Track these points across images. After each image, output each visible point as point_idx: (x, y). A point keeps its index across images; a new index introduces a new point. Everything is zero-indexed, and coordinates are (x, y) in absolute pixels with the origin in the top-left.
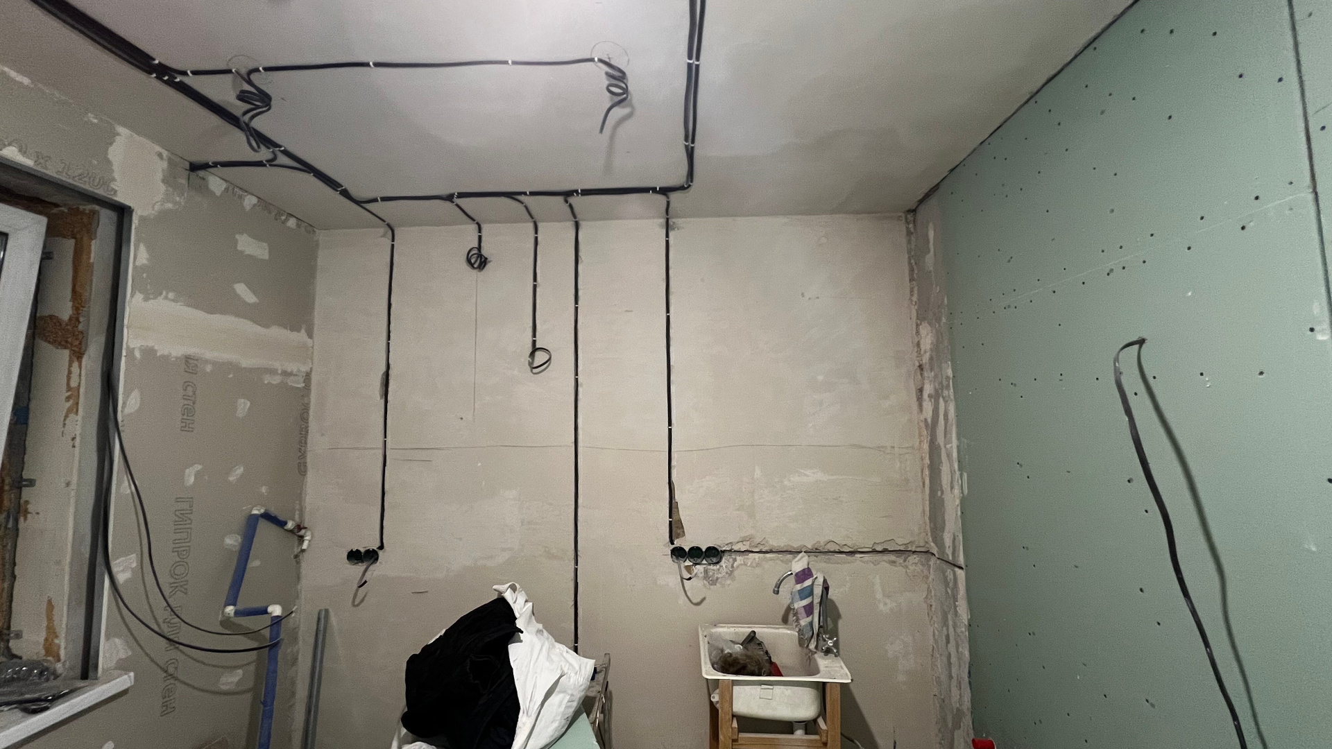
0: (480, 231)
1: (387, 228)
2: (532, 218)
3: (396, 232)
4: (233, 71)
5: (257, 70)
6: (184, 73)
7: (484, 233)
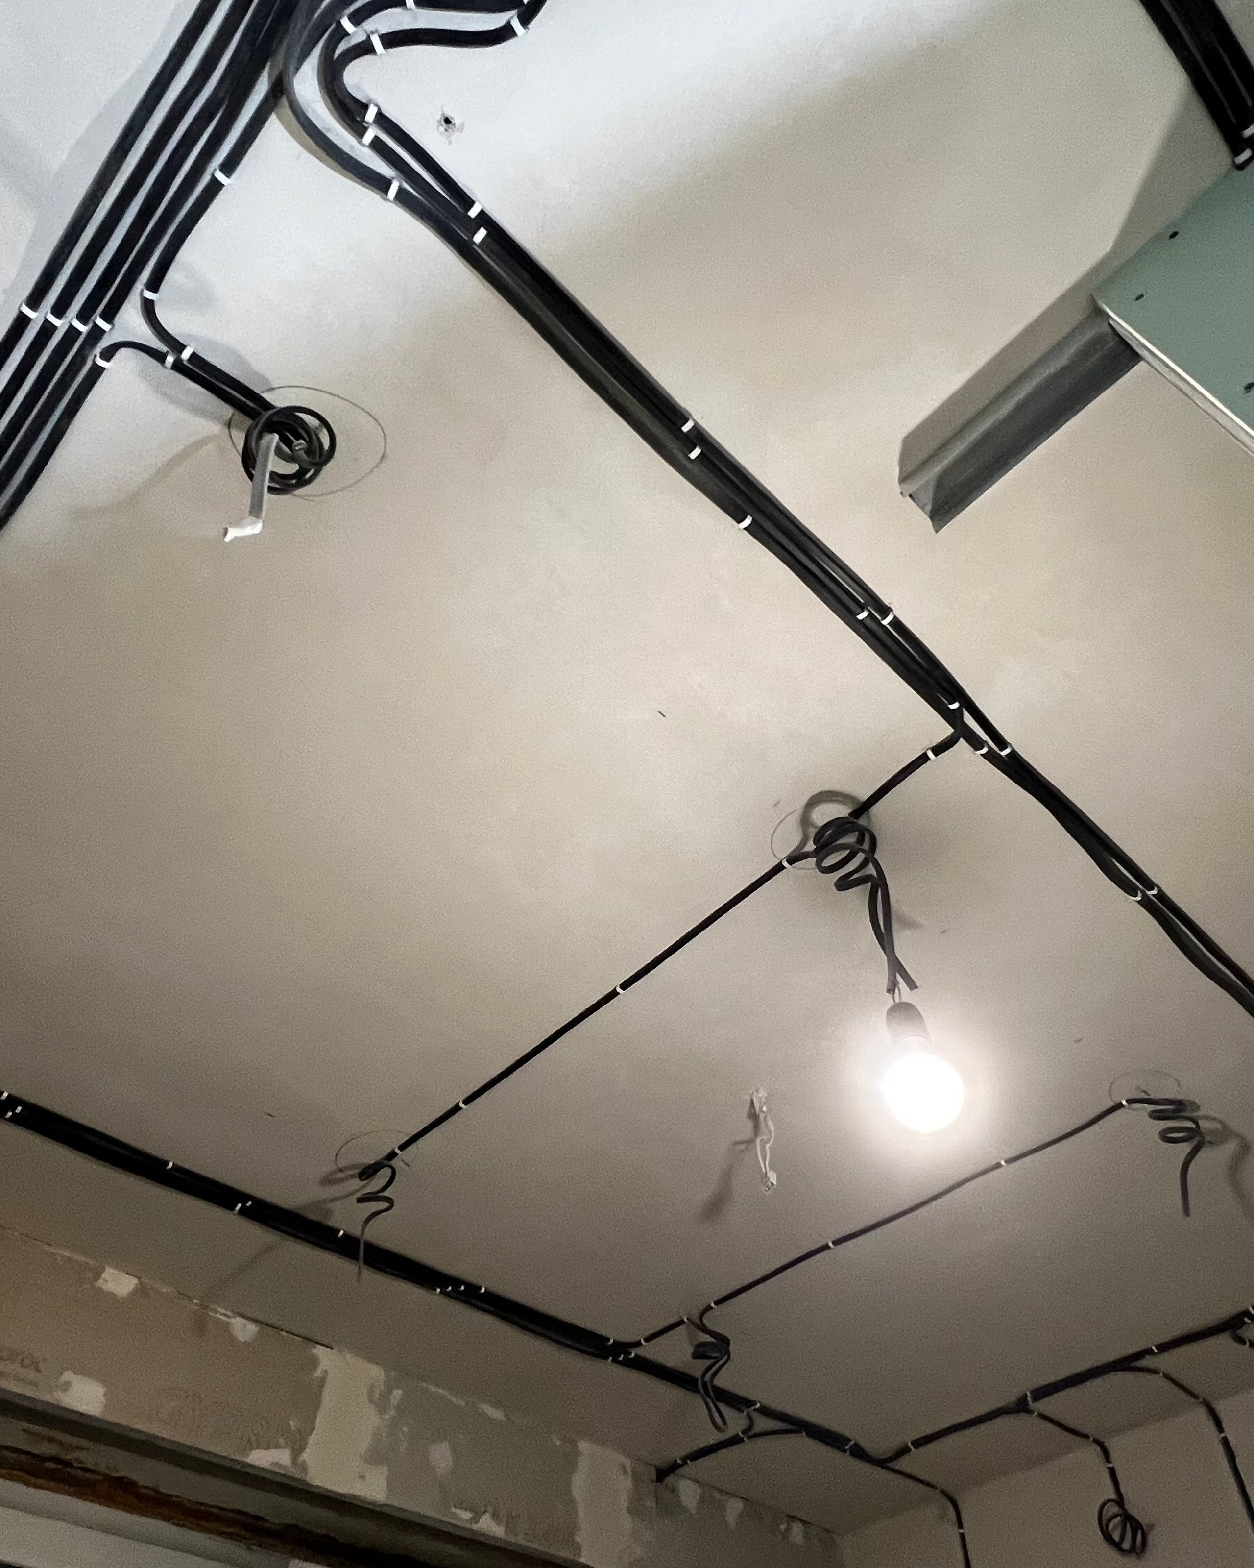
0: (1107, 1457)
1: (944, 1500)
2: (1196, 1397)
3: (960, 1505)
4: (685, 1320)
5: (709, 1308)
6: (638, 1344)
7: (1117, 1462)
